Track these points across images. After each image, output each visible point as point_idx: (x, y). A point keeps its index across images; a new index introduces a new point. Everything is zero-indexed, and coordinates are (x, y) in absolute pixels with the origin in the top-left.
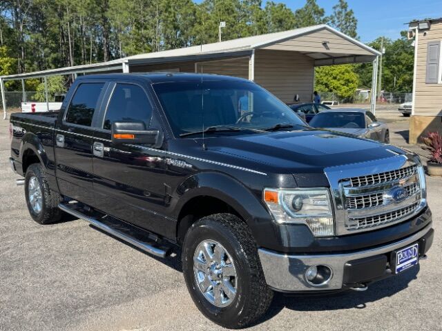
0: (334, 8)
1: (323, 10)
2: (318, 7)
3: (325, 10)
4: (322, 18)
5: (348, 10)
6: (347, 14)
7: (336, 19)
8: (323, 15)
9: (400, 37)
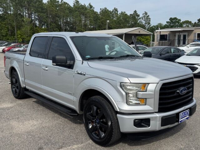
0: (143, 14)
1: (139, 15)
2: (137, 14)
3: (140, 15)
4: (139, 18)
5: (148, 15)
6: (147, 17)
7: (143, 18)
8: (139, 17)
9: (166, 24)
